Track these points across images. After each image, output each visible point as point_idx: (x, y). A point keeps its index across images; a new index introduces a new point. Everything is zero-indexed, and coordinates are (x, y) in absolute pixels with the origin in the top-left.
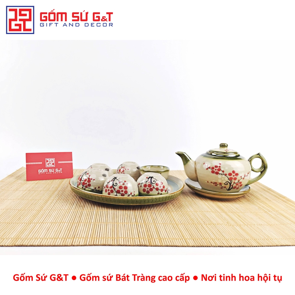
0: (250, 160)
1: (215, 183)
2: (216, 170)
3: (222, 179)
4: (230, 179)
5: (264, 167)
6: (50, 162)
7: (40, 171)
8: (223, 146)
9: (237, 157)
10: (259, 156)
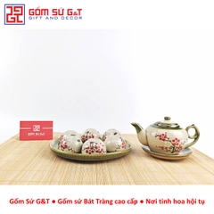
0: (187, 129)
1: (162, 148)
2: (163, 138)
3: (168, 144)
4: (174, 144)
5: (197, 135)
6: (37, 128)
7: (29, 134)
8: (167, 119)
9: (178, 128)
10: (193, 126)
